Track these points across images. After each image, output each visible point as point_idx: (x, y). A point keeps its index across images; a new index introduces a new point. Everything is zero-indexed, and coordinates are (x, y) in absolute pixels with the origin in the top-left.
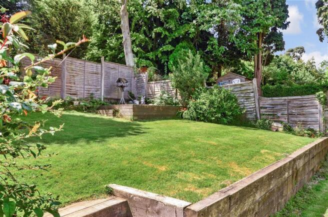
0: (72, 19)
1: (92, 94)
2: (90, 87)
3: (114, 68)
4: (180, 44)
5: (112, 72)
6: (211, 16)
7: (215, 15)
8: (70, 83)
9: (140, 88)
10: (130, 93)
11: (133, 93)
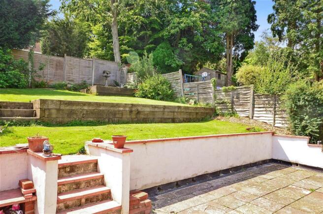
0: (70, 32)
1: (85, 81)
2: (83, 76)
3: (103, 64)
4: (160, 45)
5: (101, 66)
6: (179, 23)
7: (182, 22)
8: (69, 73)
9: (122, 78)
10: (116, 82)
11: (117, 82)
